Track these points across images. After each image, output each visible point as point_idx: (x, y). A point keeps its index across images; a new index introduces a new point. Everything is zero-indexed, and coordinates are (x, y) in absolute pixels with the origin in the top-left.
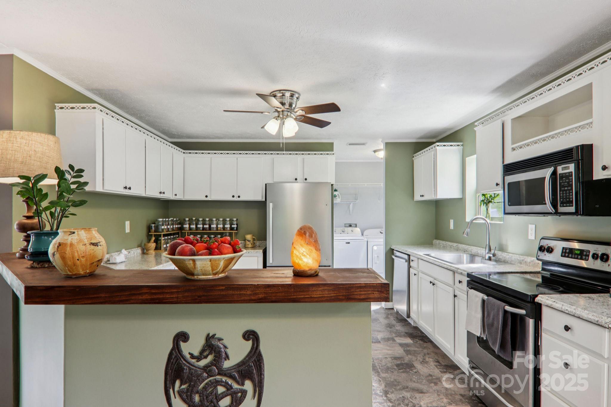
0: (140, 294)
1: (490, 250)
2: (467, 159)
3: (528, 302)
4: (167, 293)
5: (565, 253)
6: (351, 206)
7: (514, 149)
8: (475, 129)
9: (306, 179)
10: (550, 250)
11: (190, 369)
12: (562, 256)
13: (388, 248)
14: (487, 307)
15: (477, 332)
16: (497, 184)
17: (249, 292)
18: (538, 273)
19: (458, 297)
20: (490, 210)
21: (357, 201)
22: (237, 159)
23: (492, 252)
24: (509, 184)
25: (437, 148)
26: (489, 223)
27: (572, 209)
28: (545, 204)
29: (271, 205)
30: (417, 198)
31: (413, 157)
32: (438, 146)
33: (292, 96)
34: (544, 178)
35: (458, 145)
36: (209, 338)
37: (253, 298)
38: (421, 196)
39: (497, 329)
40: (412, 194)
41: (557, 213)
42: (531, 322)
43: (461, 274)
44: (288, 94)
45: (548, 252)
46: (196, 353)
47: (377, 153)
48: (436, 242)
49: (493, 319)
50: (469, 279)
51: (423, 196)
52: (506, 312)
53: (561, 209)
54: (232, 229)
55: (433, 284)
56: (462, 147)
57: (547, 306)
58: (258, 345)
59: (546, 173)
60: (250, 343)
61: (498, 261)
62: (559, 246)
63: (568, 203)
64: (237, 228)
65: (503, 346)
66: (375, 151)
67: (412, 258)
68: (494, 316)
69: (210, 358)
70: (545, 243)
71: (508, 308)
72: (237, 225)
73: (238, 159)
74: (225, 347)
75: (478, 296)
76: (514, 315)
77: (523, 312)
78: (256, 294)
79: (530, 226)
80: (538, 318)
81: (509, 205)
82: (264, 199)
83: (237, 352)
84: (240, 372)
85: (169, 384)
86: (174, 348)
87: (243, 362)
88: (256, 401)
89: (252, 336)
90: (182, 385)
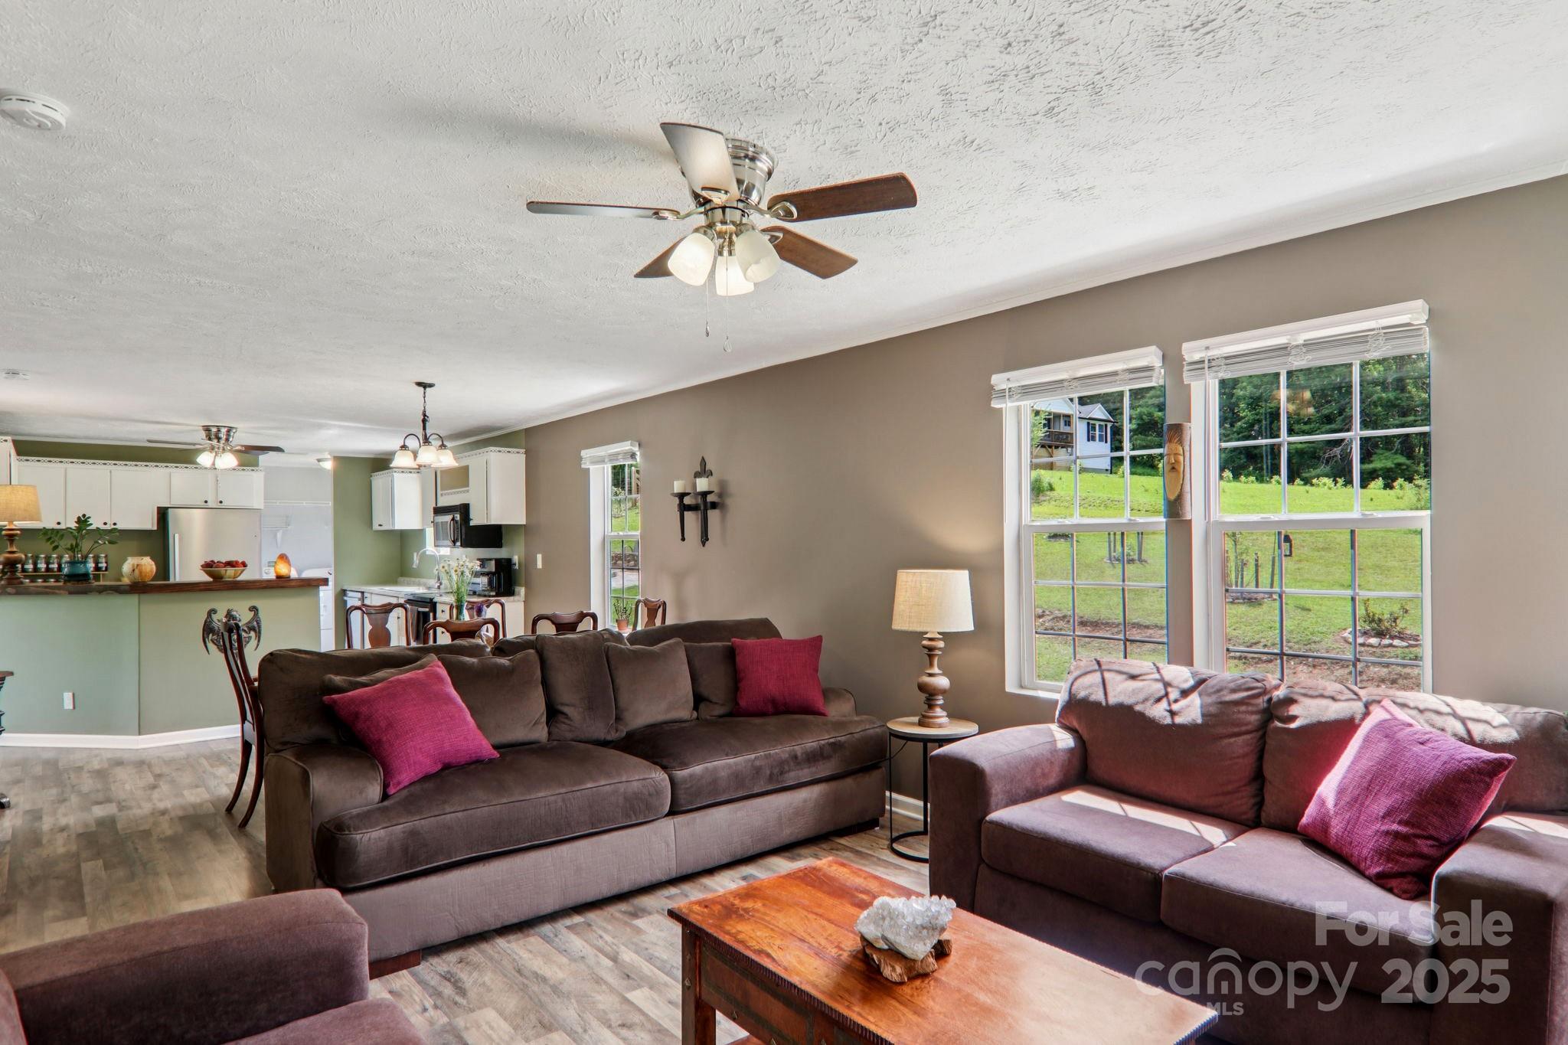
0: (202, 587)
3: (430, 603)
4: (216, 586)
6: (279, 535)
7: (443, 495)
9: (220, 503)
13: (339, 589)
16: (431, 522)
21: (289, 527)
24: (436, 523)
25: (394, 474)
27: (459, 544)
28: (449, 540)
29: (177, 536)
30: (376, 527)
31: (371, 476)
33: (228, 431)
34: (448, 522)
36: (229, 611)
38: (380, 525)
40: (370, 522)
44: (224, 430)
46: (221, 619)
47: (321, 463)
48: (401, 579)
51: (387, 526)
53: (457, 541)
54: (97, 568)
57: (439, 603)
58: (258, 613)
59: (449, 519)
60: (253, 612)
63: (459, 538)
64: (106, 568)
67: (366, 595)
72: (106, 563)
74: (239, 615)
80: (434, 612)
81: (436, 540)
82: (155, 528)
83: (244, 617)
84: (248, 627)
85: (205, 635)
86: (208, 617)
87: (249, 622)
88: (256, 641)
89: (254, 609)
90: (213, 635)
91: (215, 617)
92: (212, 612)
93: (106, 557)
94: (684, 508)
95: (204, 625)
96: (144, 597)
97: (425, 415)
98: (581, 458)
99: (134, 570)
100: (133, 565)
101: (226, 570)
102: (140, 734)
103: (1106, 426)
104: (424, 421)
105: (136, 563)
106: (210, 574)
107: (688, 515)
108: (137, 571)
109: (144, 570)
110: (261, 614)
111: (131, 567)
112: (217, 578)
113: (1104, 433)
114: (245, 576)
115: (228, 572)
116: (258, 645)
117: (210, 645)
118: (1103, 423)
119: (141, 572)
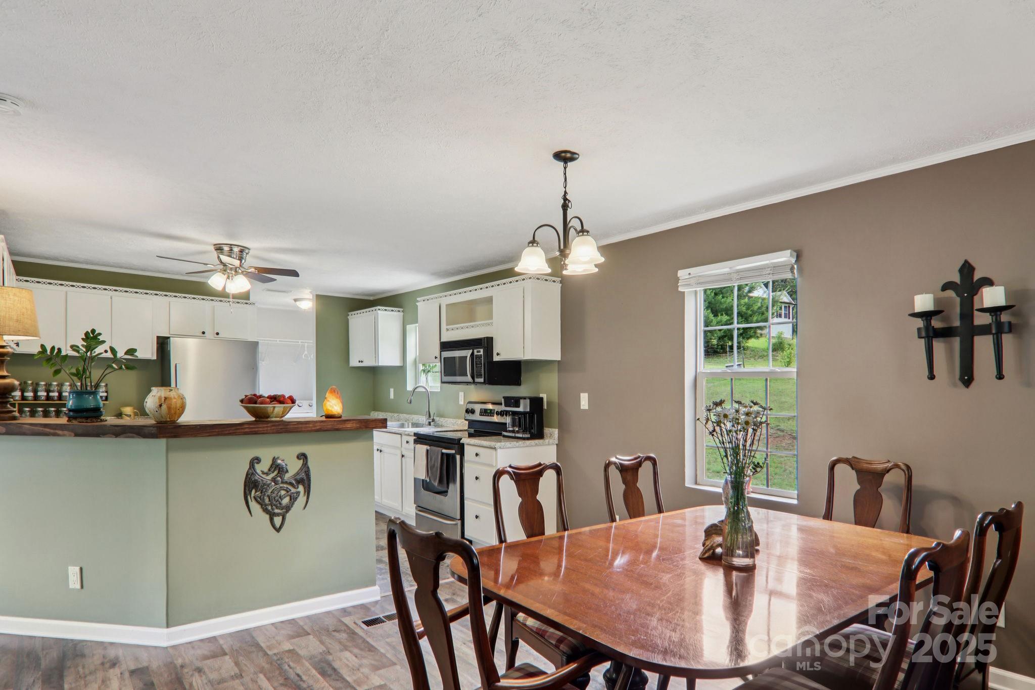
0: (242, 429)
1: (430, 416)
2: (407, 326)
3: (457, 444)
4: (260, 427)
5: (482, 412)
7: (447, 330)
8: (417, 304)
9: (218, 334)
10: (473, 412)
11: (262, 480)
12: (480, 415)
14: (430, 454)
15: (422, 475)
16: (436, 358)
17: (311, 426)
18: (465, 430)
19: (405, 456)
20: (429, 378)
22: (111, 298)
23: (432, 418)
24: (444, 358)
25: (379, 312)
26: (430, 392)
27: (482, 380)
28: (467, 376)
30: (351, 364)
31: (348, 315)
32: (379, 309)
33: (241, 251)
34: (467, 357)
35: (399, 311)
36: (274, 460)
37: (313, 429)
38: (359, 362)
39: (437, 468)
41: (474, 382)
42: (458, 457)
43: (409, 435)
44: (237, 249)
45: (471, 413)
46: (266, 470)
47: (298, 303)
48: (374, 413)
49: (434, 462)
50: (415, 438)
51: (362, 362)
52: (443, 454)
53: (477, 380)
55: (381, 451)
56: (402, 314)
57: (468, 444)
58: (307, 462)
59: (467, 353)
60: (301, 461)
61: (437, 426)
62: (478, 408)
63: (479, 376)
65: (441, 481)
66: (296, 300)
68: (435, 458)
69: (276, 473)
70: (470, 406)
71: (444, 451)
73: (113, 298)
74: (286, 465)
75: (423, 449)
76: (448, 455)
77: (453, 452)
78: (315, 426)
79: (460, 393)
80: (462, 454)
81: (445, 376)
82: (155, 358)
83: (293, 467)
84: (296, 480)
85: (247, 492)
86: (250, 468)
87: (298, 473)
88: (305, 498)
89: (303, 457)
90: (256, 492)
91: (259, 468)
92: (256, 460)
93: (106, 385)
94: (931, 334)
95: (246, 478)
96: (173, 441)
97: (565, 199)
98: (678, 279)
99: (161, 406)
100: (160, 398)
101: (274, 407)
102: (168, 626)
103: (789, 307)
104: (565, 207)
105: (163, 396)
106: (252, 412)
107: (939, 346)
108: (164, 407)
109: (173, 406)
110: (310, 464)
111: (157, 400)
112: (261, 416)
113: (788, 312)
114: (294, 414)
115: (276, 409)
116: (307, 502)
117: (254, 505)
118: (787, 305)
119: (169, 408)
